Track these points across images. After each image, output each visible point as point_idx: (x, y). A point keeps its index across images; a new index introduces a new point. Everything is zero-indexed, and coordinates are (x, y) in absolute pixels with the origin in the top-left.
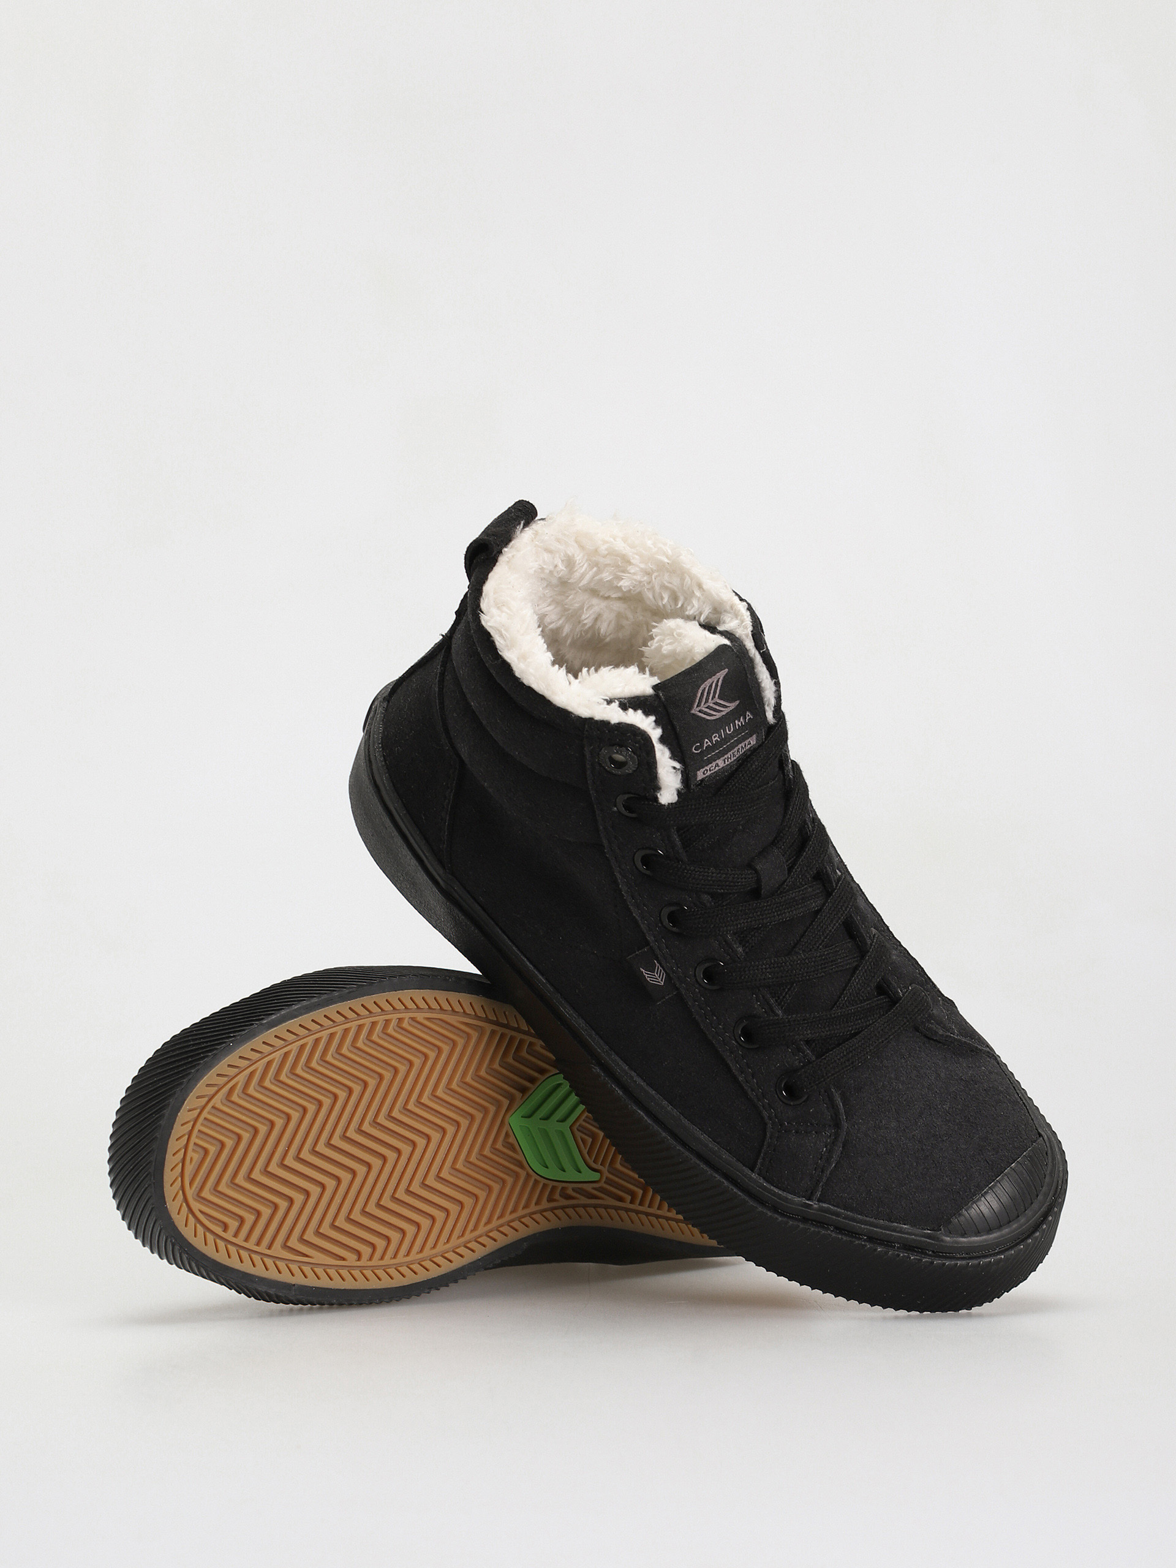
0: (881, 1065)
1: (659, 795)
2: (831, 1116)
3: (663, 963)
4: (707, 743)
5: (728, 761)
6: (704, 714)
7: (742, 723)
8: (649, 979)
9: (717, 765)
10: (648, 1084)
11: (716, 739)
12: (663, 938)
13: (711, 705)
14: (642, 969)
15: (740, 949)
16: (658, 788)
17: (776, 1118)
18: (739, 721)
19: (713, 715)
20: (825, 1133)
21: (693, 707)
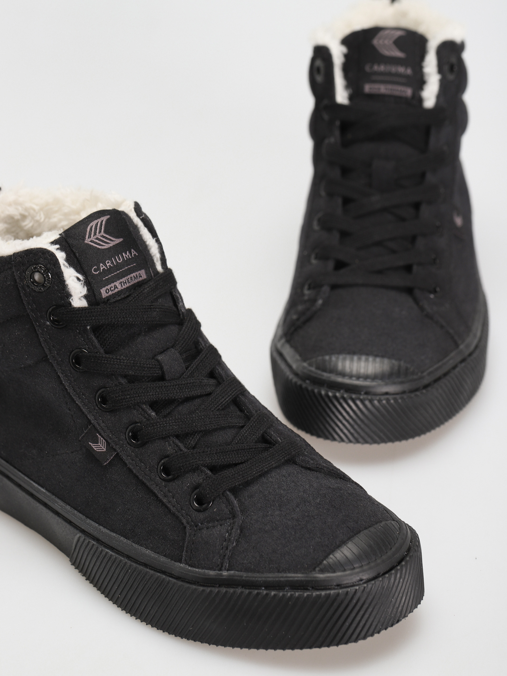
0: (267, 481)
1: (71, 300)
2: (230, 511)
3: (103, 434)
4: (102, 267)
5: (124, 285)
6: (95, 244)
7: (128, 256)
8: (95, 449)
9: (115, 287)
10: (110, 530)
11: (109, 264)
12: (100, 416)
13: (100, 237)
14: (90, 443)
15: (153, 414)
16: (69, 295)
17: (192, 522)
18: (126, 254)
19: (102, 245)
20: (227, 524)
21: (85, 239)
